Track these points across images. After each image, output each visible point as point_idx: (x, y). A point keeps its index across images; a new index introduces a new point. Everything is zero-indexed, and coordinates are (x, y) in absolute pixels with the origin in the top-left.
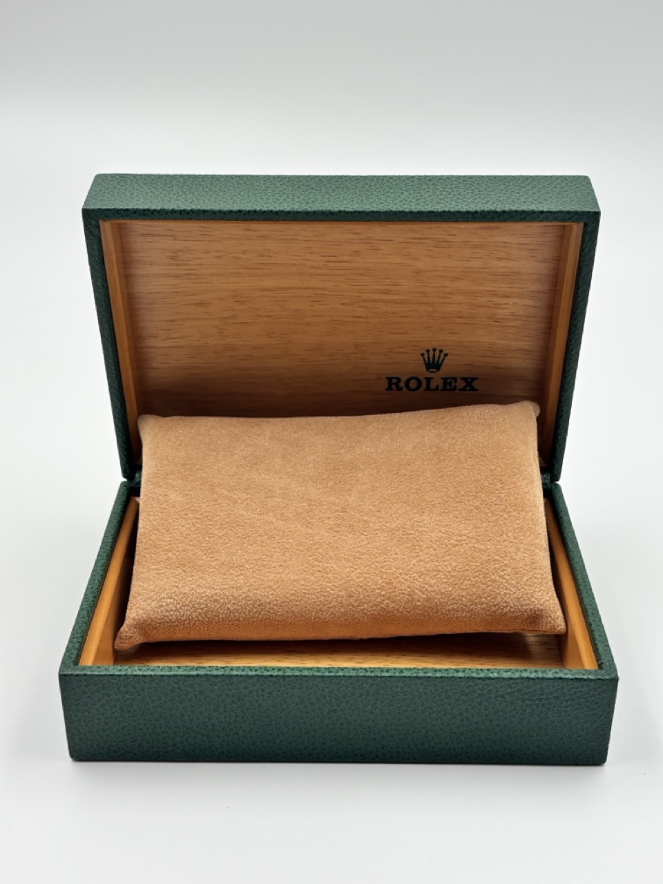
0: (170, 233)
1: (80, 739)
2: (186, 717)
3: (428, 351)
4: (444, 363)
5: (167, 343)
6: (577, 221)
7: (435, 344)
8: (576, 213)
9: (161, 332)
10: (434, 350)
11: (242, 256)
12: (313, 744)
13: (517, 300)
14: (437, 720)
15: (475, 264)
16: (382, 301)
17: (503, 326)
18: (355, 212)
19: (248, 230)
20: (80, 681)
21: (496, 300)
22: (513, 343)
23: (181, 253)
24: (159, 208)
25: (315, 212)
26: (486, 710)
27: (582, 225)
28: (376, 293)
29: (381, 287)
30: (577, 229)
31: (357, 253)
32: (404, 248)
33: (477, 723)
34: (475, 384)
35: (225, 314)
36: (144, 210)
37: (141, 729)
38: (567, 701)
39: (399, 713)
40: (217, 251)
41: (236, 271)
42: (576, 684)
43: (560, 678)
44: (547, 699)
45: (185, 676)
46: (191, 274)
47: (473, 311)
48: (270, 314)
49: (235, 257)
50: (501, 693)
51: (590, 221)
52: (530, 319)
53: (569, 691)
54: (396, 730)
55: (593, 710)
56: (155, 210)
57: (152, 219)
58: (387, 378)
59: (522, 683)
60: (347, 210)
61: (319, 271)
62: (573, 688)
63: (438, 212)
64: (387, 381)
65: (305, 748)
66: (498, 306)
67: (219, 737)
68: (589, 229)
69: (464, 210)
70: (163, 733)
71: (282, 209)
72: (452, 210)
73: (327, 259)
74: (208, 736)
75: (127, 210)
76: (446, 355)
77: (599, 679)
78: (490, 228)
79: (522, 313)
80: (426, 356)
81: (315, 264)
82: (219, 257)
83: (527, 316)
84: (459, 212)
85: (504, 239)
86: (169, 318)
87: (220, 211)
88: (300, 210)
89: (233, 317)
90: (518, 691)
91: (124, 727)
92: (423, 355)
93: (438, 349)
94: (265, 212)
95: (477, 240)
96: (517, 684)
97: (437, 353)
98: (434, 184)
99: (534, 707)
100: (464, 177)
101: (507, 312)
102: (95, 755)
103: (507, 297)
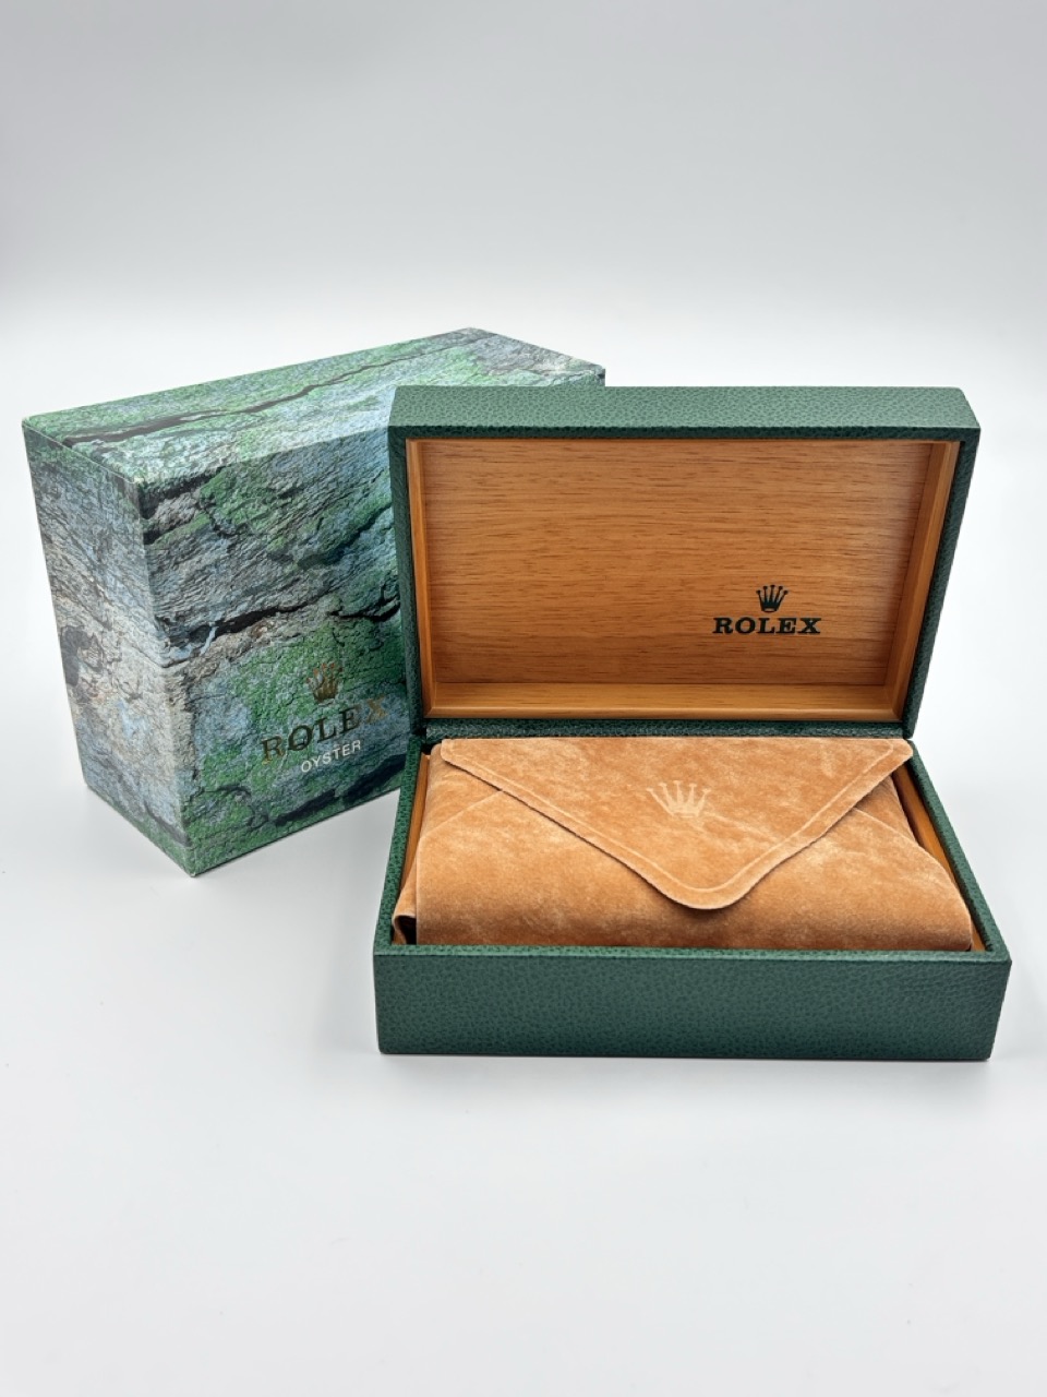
0: (479, 454)
1: (393, 1029)
2: (515, 1005)
3: (765, 588)
4: (783, 601)
5: (469, 579)
6: (953, 440)
7: (774, 580)
8: (954, 430)
9: (461, 567)
10: (773, 586)
11: (560, 479)
12: (659, 1035)
13: (872, 530)
14: (801, 1009)
15: (828, 488)
16: (716, 531)
17: (854, 560)
18: (700, 428)
19: (568, 449)
20: (397, 962)
21: (848, 529)
22: (864, 579)
23: (489, 477)
24: (475, 425)
25: (653, 428)
26: (858, 998)
27: (957, 444)
28: (711, 521)
29: (717, 515)
30: (952, 448)
31: (692, 475)
32: (748, 470)
33: (848, 1012)
34: (817, 626)
35: (535, 547)
36: (459, 428)
37: (462, 1018)
38: (952, 987)
39: (759, 1002)
40: (531, 474)
41: (551, 497)
42: (964, 968)
43: (946, 962)
44: (929, 986)
45: (517, 957)
46: (499, 501)
47: (820, 542)
48: (587, 546)
49: (551, 481)
50: (877, 979)
51: (968, 439)
52: (886, 551)
53: (955, 975)
54: (754, 1021)
55: (981, 997)
56: (471, 428)
57: (467, 438)
58: (715, 619)
59: (903, 968)
60: (690, 426)
61: (646, 497)
62: (959, 973)
63: (795, 428)
64: (715, 622)
65: (648, 1041)
66: (850, 536)
67: (550, 1027)
68: (967, 449)
69: (824, 426)
70: (487, 1022)
71: (615, 425)
72: (812, 426)
73: (656, 482)
74: (537, 1026)
75: (440, 427)
76: (786, 592)
77: (990, 963)
78: (847, 447)
79: (877, 543)
80: (762, 594)
81: (642, 488)
82: (533, 481)
83: (883, 548)
84: (820, 428)
85: (862, 460)
86: (472, 551)
87: (545, 428)
88: (636, 426)
89: (544, 550)
90: (898, 976)
91: (443, 1015)
92: (759, 592)
93: (778, 585)
94: (596, 429)
95: (832, 460)
96: (897, 968)
97: (776, 589)
98: (785, 397)
99: (914, 994)
100: (819, 388)
101: (861, 543)
102: (408, 1047)
103: (861, 526)
